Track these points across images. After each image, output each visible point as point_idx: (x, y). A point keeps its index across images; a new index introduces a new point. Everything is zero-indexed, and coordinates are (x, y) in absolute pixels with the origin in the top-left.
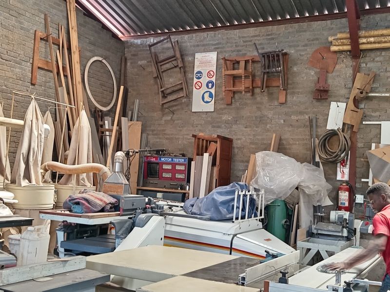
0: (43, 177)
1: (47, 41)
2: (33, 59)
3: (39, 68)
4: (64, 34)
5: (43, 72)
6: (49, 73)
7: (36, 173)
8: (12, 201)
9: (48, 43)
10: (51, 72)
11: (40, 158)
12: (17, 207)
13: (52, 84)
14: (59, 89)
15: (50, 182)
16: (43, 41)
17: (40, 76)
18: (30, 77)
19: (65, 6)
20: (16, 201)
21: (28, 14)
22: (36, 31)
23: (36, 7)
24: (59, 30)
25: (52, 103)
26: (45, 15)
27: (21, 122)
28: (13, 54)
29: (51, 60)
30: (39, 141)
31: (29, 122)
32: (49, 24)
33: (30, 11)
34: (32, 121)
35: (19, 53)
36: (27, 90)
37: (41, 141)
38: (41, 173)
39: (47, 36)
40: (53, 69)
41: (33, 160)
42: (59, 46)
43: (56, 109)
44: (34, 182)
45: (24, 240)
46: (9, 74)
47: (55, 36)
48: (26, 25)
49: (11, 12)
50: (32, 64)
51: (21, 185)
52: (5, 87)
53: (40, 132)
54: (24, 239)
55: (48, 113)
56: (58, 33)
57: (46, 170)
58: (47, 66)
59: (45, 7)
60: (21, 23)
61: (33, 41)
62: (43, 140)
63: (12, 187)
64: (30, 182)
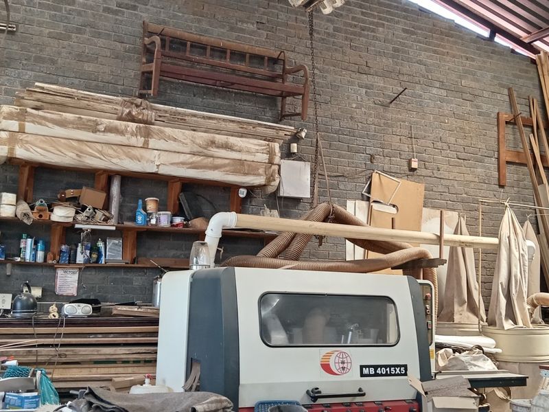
0: (531, 315)
1: (515, 124)
2: (498, 151)
3: (508, 163)
4: (538, 109)
5: (513, 167)
6: (523, 167)
7: (523, 310)
8: (494, 350)
9: (516, 127)
10: (525, 165)
11: (525, 289)
12: (500, 358)
13: (527, 182)
14: (539, 187)
15: (540, 323)
16: (509, 126)
17: (510, 174)
18: (497, 176)
19: (535, 70)
20: (499, 351)
21: (485, 93)
22: (498, 114)
23: (496, 82)
24: (530, 106)
25: (531, 208)
26: (509, 89)
27: (495, 241)
28: (471, 150)
29: (524, 148)
30: (522, 266)
31: (505, 240)
32: (516, 100)
33: (488, 89)
34: (509, 237)
35: (479, 147)
36: (495, 196)
37: (524, 265)
38: (529, 309)
39: (515, 118)
40: (527, 160)
41: (516, 292)
42: (532, 127)
43: (536, 216)
44: (520, 324)
45: (537, 408)
46: (470, 177)
47: (525, 115)
48: (485, 107)
49: (465, 96)
50: (498, 159)
51: (503, 327)
52: (465, 195)
53: (522, 252)
54: (536, 406)
55: (527, 223)
56: (528, 110)
57: (534, 306)
58: (519, 159)
59: (508, 79)
60: (478, 107)
61: (496, 128)
62: (527, 263)
63: (491, 331)
64: (516, 323)
